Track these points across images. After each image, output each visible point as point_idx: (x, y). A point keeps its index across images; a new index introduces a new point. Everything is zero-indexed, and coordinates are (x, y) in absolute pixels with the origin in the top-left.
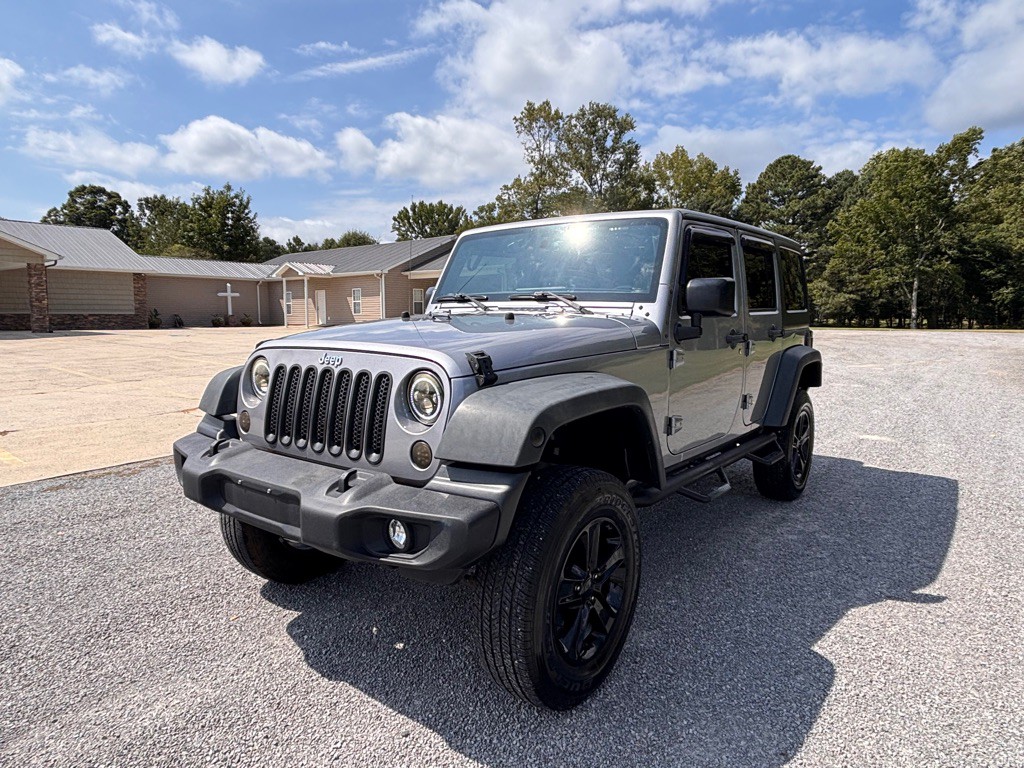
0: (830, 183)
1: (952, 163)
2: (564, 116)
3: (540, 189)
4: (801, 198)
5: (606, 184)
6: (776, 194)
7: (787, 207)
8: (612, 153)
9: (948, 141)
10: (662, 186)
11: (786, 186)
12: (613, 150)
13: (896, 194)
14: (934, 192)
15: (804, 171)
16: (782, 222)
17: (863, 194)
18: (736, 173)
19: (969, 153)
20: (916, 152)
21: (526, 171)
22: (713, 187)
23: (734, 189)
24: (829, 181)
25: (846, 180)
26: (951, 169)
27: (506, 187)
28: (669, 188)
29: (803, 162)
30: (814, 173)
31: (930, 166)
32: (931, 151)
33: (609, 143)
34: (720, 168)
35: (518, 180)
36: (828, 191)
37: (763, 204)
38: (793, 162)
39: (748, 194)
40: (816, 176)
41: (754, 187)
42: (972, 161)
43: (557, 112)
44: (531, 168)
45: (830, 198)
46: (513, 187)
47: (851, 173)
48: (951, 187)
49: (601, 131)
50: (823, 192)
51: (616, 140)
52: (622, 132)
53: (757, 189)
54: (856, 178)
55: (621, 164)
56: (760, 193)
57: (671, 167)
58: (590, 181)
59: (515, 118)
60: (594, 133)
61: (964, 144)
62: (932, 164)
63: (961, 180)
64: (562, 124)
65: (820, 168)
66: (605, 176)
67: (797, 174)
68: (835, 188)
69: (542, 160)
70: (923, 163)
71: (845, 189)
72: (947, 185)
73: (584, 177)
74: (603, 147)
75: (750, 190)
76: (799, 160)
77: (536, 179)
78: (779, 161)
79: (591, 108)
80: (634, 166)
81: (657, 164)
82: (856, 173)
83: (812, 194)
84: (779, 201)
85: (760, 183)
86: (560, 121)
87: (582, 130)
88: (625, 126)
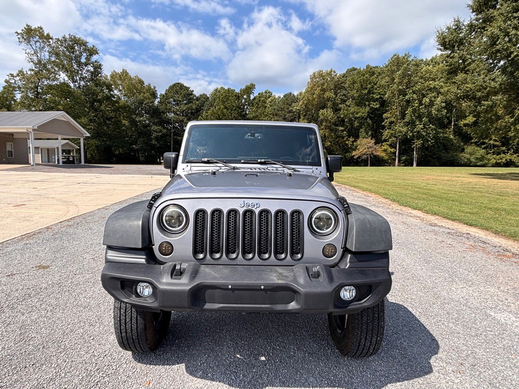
0: (198, 99)
1: (245, 97)
2: (54, 38)
3: (39, 80)
4: (186, 104)
5: (82, 83)
6: (174, 101)
7: (180, 108)
8: (86, 66)
9: (244, 87)
10: (116, 88)
11: (178, 97)
12: (86, 65)
13: (226, 108)
14: (240, 108)
15: (186, 91)
16: (178, 115)
17: (212, 106)
18: (155, 88)
19: (251, 94)
20: (232, 90)
21: (28, 67)
22: (144, 93)
23: (154, 95)
24: (197, 98)
25: (204, 98)
26: (245, 99)
27: (12, 75)
28: (120, 91)
29: (186, 87)
30: (190, 93)
31: (238, 97)
32: (238, 91)
33: (83, 60)
34: (146, 84)
35: (21, 72)
36: (197, 103)
37: (168, 105)
38: (181, 86)
39: (161, 99)
40: (191, 94)
41: (164, 96)
42: (252, 97)
43: (48, 35)
44: (32, 66)
45: (198, 106)
46: (18, 75)
47: (206, 95)
48: (246, 107)
49: (78, 52)
50: (195, 103)
51: (88, 59)
52: (91, 55)
53: (165, 98)
54: (208, 98)
55: (92, 73)
56: (167, 99)
57: (121, 79)
58: (73, 80)
59: (17, 33)
60: (73, 53)
61: (249, 89)
62: (239, 97)
63: (249, 105)
64: (51, 42)
65: (193, 91)
66: (83, 79)
67: (183, 92)
68: (200, 101)
69: (40, 61)
70: (236, 96)
71: (204, 102)
72: (244, 106)
73: (69, 77)
74: (80, 62)
75: (162, 97)
76: (184, 86)
77: (36, 73)
78: (174, 85)
79: (70, 38)
80: (100, 75)
81: (112, 76)
82: (208, 96)
83: (190, 103)
84: (176, 104)
85: (166, 94)
86: (51, 40)
87: (65, 49)
88: (92, 52)
